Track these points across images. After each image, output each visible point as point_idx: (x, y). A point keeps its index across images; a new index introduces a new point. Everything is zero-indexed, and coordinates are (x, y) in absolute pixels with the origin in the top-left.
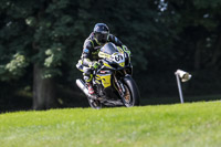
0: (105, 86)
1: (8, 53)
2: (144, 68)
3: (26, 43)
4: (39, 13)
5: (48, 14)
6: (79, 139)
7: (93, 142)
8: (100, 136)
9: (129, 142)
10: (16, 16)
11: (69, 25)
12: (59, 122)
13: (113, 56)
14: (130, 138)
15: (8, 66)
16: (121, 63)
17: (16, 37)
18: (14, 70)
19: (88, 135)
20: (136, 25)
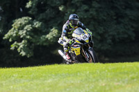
0: (77, 54)
1: (48, 28)
2: (133, 39)
3: (59, 22)
4: (68, 4)
5: (73, 4)
6: (92, 82)
7: (100, 85)
8: (104, 81)
9: (123, 85)
10: (53, 5)
11: (86, 11)
12: (79, 72)
13: (81, 36)
14: (124, 82)
15: (48, 36)
16: (87, 40)
17: (53, 18)
18: (51, 39)
19: (98, 80)
20: (128, 12)
